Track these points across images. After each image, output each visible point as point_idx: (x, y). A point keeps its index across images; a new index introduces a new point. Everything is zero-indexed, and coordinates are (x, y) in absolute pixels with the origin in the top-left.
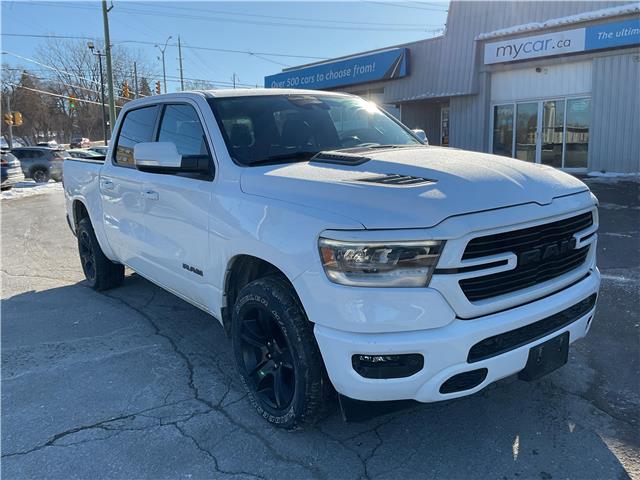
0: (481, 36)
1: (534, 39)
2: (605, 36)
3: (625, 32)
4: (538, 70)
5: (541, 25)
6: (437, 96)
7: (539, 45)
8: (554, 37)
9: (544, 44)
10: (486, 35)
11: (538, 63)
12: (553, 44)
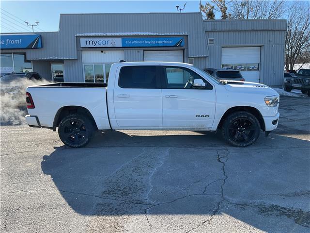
0: (78, 35)
1: (102, 39)
2: (128, 42)
3: (135, 42)
4: (102, 52)
5: (105, 35)
6: (59, 58)
7: (104, 43)
8: (110, 40)
9: (106, 42)
10: (81, 35)
11: (102, 49)
12: (110, 42)
